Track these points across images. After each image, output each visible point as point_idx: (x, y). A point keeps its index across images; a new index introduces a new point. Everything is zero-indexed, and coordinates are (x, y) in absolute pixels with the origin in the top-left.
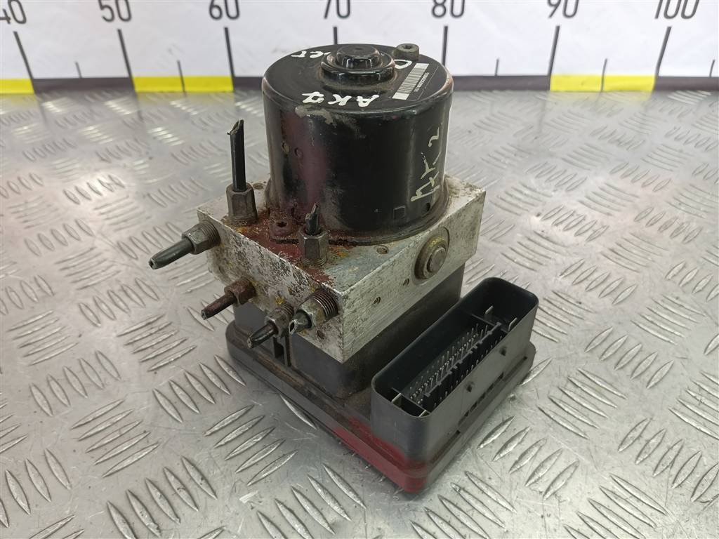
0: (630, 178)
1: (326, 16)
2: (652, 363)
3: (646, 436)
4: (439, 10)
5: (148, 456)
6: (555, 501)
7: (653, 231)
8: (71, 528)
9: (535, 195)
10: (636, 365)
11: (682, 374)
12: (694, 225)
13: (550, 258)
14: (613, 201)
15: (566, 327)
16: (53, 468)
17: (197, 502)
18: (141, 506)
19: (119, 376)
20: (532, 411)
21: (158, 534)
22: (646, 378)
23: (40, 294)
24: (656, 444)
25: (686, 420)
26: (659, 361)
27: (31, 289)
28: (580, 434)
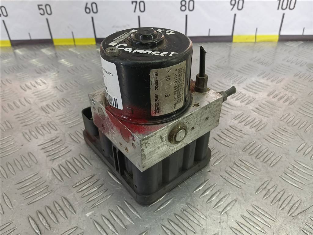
0: (266, 78)
1: (135, 11)
2: (272, 156)
3: (269, 187)
4: (183, 8)
5: (47, 196)
6: (226, 216)
7: (275, 100)
8: (11, 226)
9: (224, 86)
10: (265, 157)
11: (286, 161)
12: (294, 98)
13: (229, 112)
14: (258, 88)
15: (235, 141)
16: (6, 201)
17: (67, 215)
18: (42, 217)
19: (37, 162)
20: (218, 177)
21: (49, 229)
22: (269, 162)
23: (6, 128)
24: (273, 191)
25: (287, 180)
26: (275, 155)
27: (3, 126)
28: (238, 186)
